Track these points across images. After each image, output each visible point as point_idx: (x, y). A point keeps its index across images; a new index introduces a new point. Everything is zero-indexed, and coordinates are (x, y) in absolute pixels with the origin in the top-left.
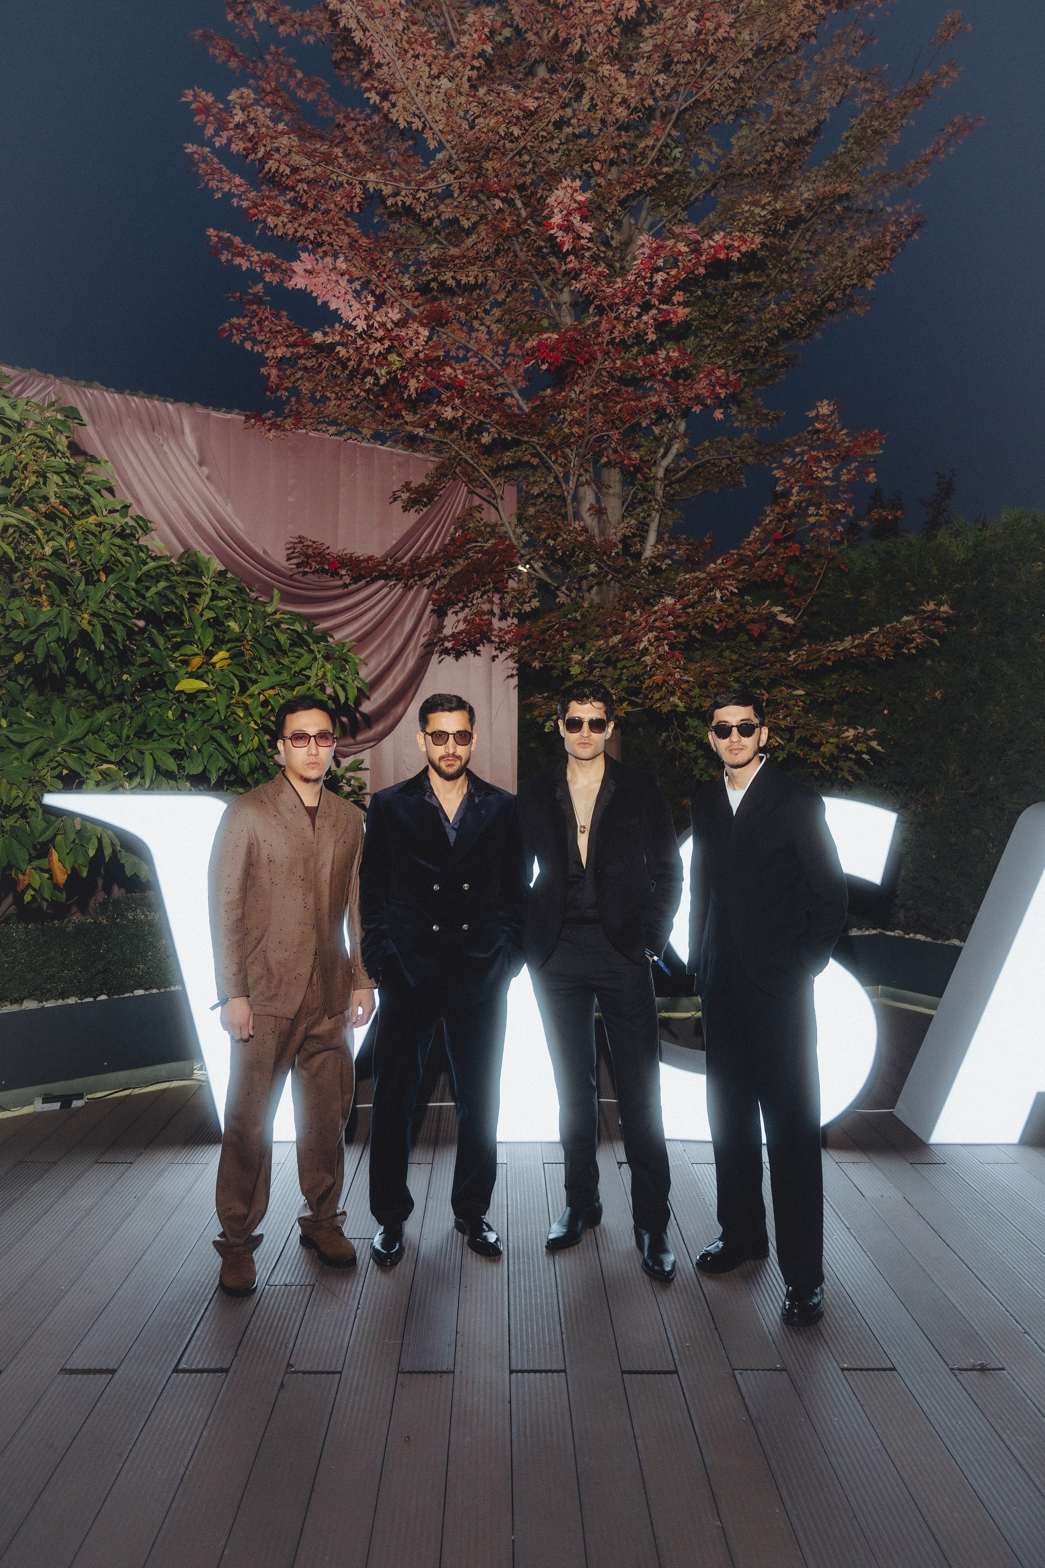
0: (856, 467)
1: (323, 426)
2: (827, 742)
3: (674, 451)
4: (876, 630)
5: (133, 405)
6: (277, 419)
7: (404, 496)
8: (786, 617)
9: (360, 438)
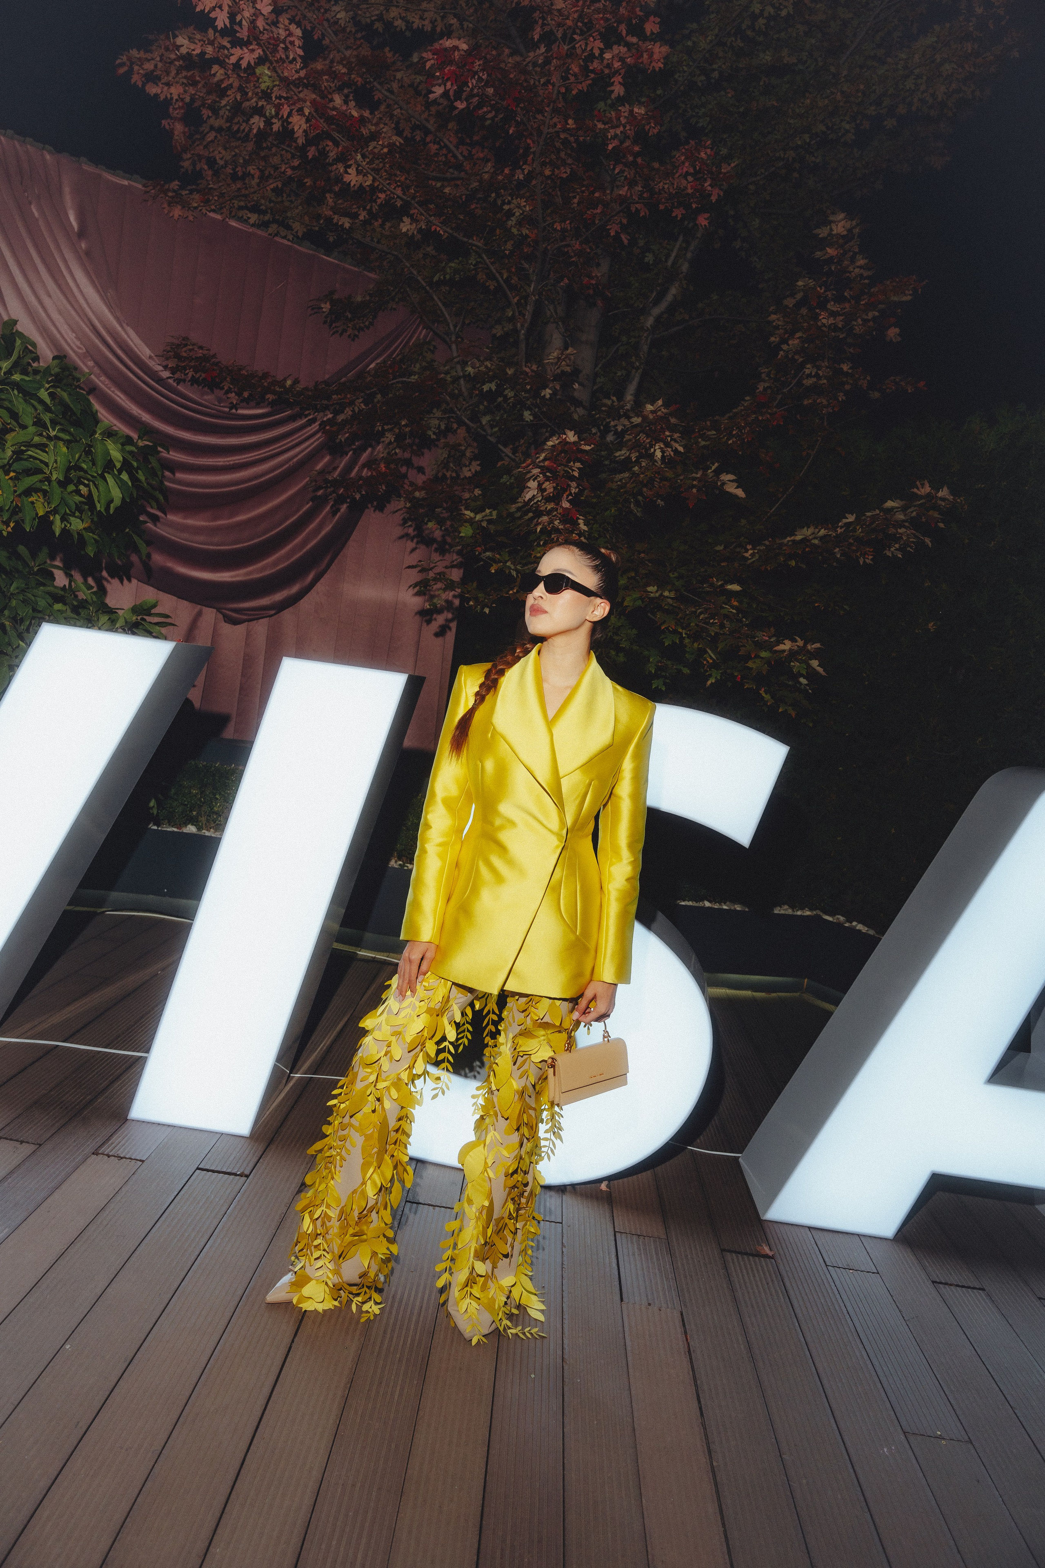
0: (874, 319)
1: (246, 214)
2: (757, 656)
3: (669, 297)
4: (851, 518)
6: (184, 193)
7: (326, 307)
8: (736, 488)
9: (291, 237)
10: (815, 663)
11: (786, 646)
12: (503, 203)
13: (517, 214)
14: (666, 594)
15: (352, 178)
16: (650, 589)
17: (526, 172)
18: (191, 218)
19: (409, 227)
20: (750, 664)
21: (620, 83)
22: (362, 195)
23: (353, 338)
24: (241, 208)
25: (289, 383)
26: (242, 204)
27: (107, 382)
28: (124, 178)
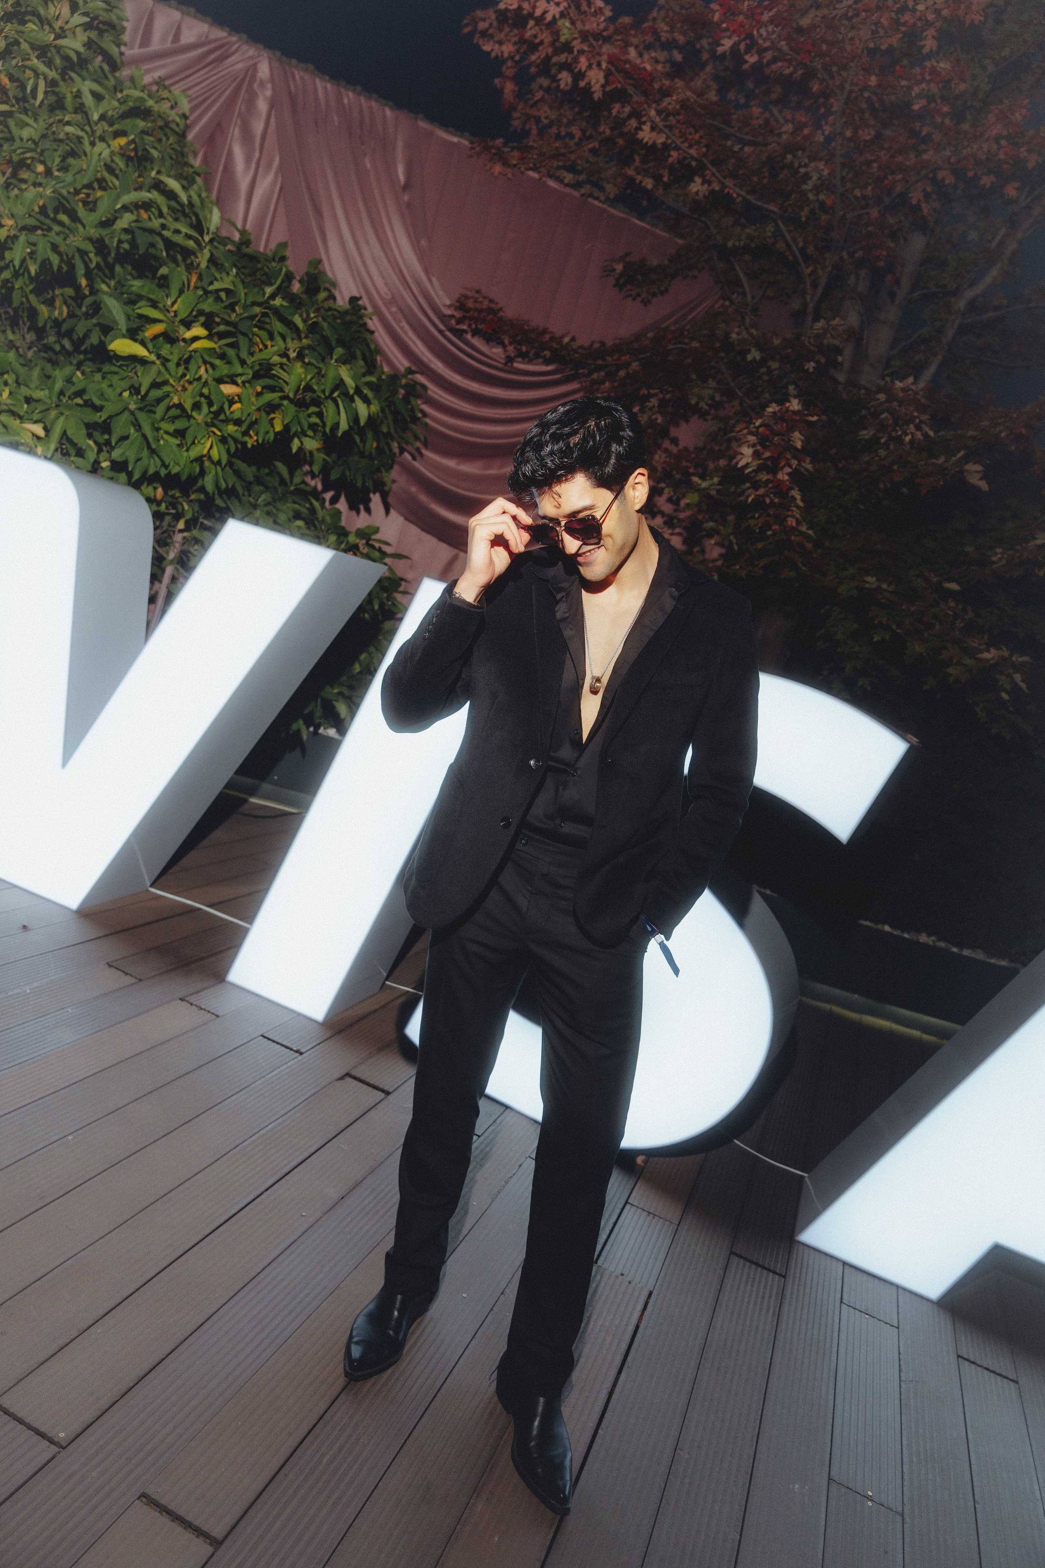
1: (562, 174)
3: (987, 279)
5: (346, 101)
6: (506, 150)
7: (619, 267)
8: (981, 479)
9: (603, 198)
10: (1018, 677)
11: (990, 655)
12: (800, 166)
13: (815, 178)
14: (884, 586)
15: (646, 135)
16: (869, 579)
17: (827, 133)
18: (510, 175)
19: (700, 187)
20: (951, 670)
21: (934, 37)
22: (655, 153)
23: (646, 303)
24: (559, 168)
25: (566, 340)
26: (561, 164)
27: (407, 327)
28: (455, 135)
